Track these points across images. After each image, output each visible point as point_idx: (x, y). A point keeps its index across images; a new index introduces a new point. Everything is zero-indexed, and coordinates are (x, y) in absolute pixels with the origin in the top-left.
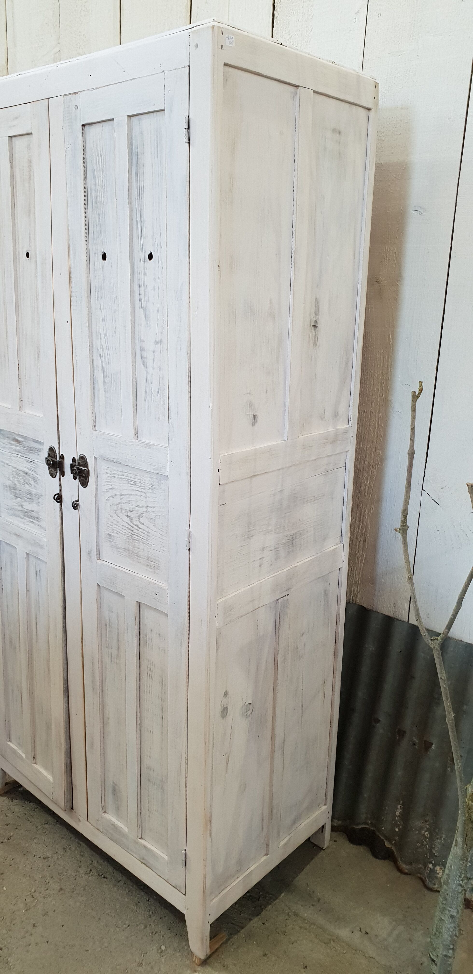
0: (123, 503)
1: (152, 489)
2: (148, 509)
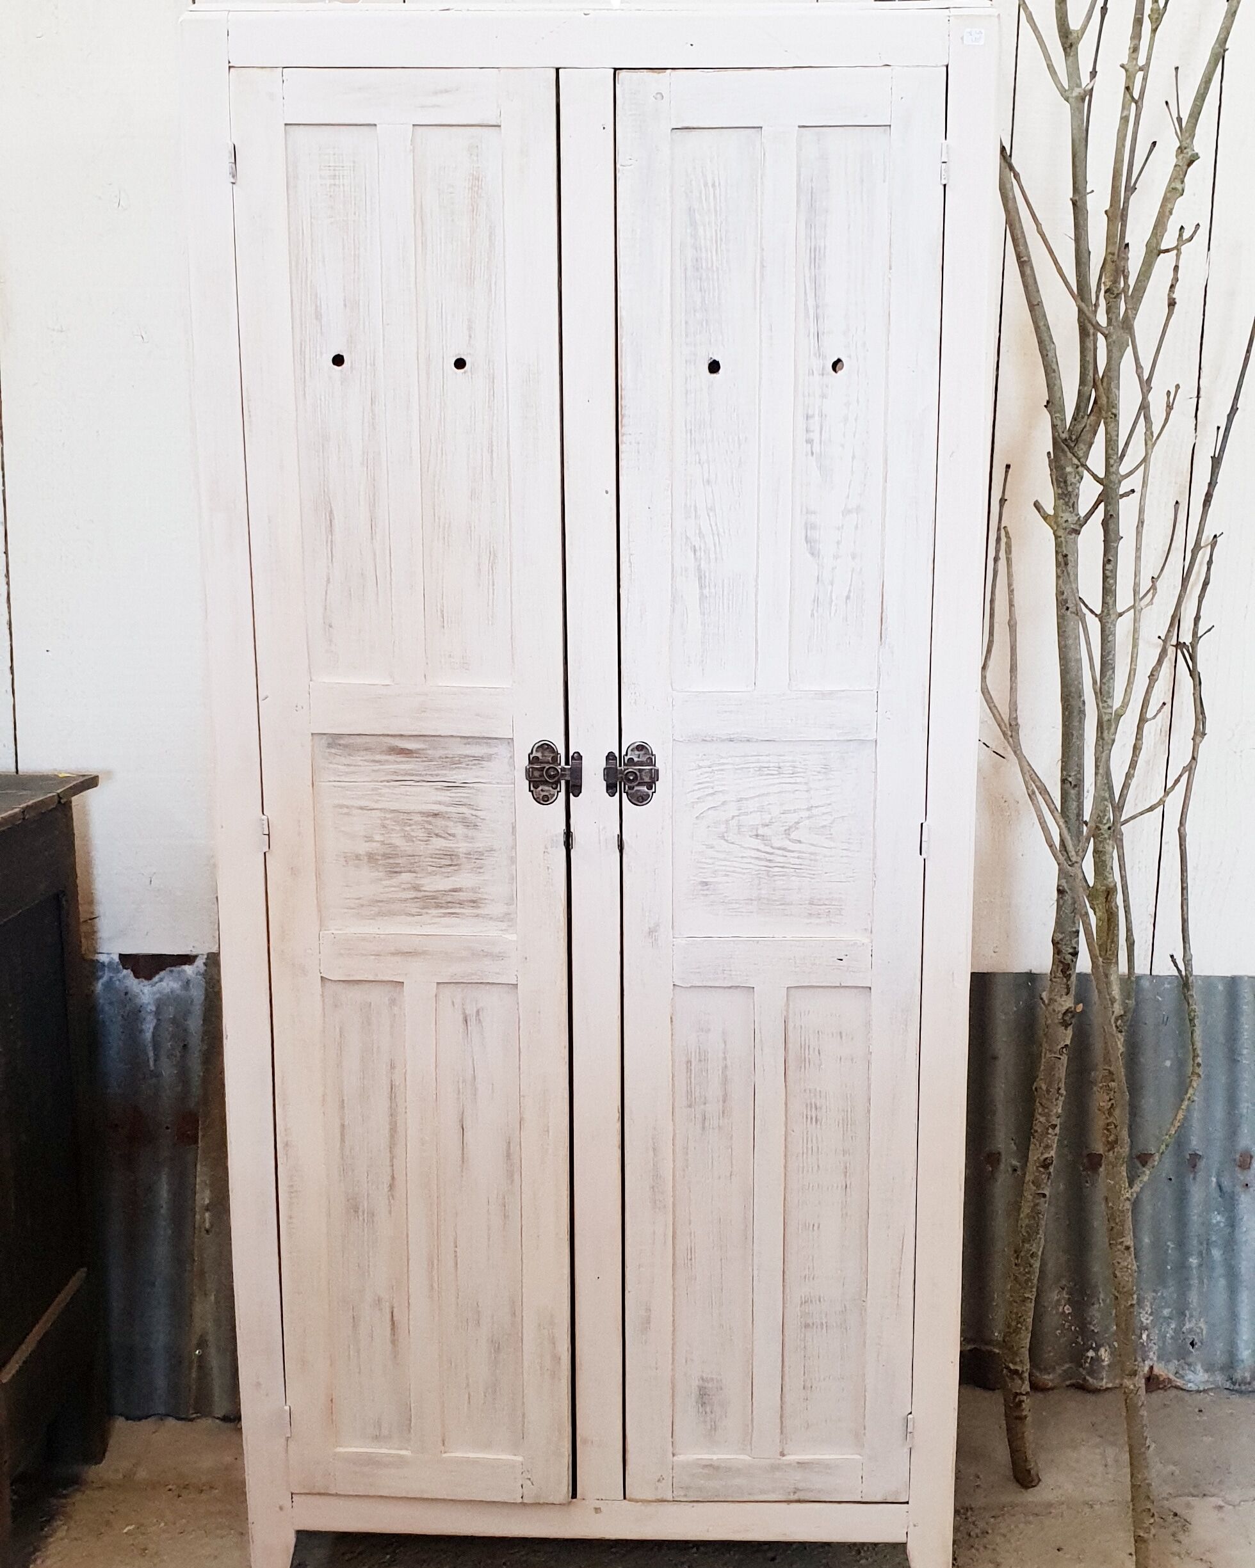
0: (746, 814)
1: (825, 773)
2: (815, 811)
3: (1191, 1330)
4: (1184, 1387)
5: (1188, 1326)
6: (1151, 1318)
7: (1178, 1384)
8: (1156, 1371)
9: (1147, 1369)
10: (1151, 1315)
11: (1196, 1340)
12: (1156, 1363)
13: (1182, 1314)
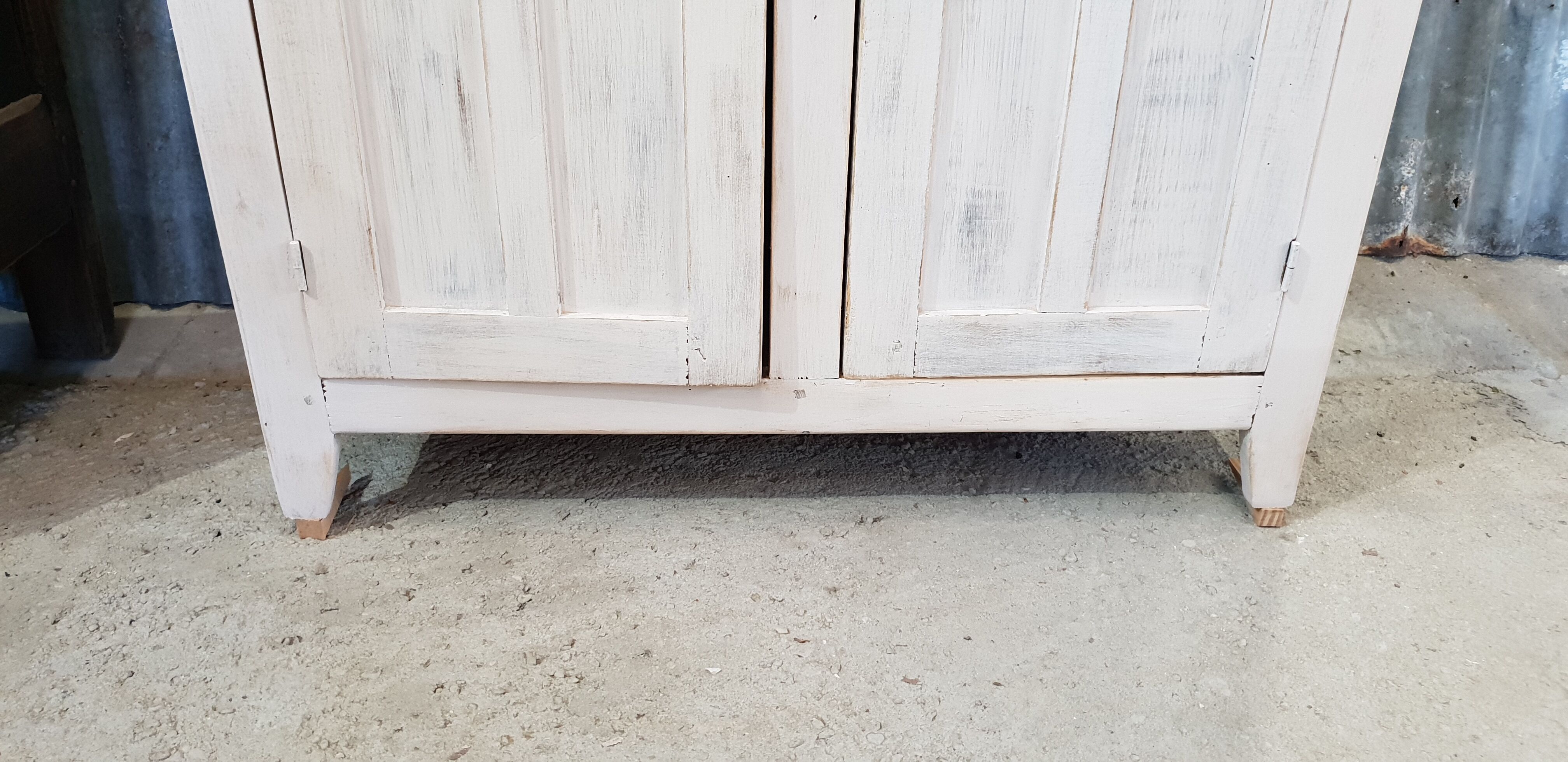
3: (1457, 186)
4: (1438, 252)
5: (1453, 181)
6: (1413, 171)
7: (1431, 249)
8: (1409, 234)
9: (1401, 231)
10: (1413, 168)
11: (1461, 197)
12: (1410, 225)
13: (1448, 166)
